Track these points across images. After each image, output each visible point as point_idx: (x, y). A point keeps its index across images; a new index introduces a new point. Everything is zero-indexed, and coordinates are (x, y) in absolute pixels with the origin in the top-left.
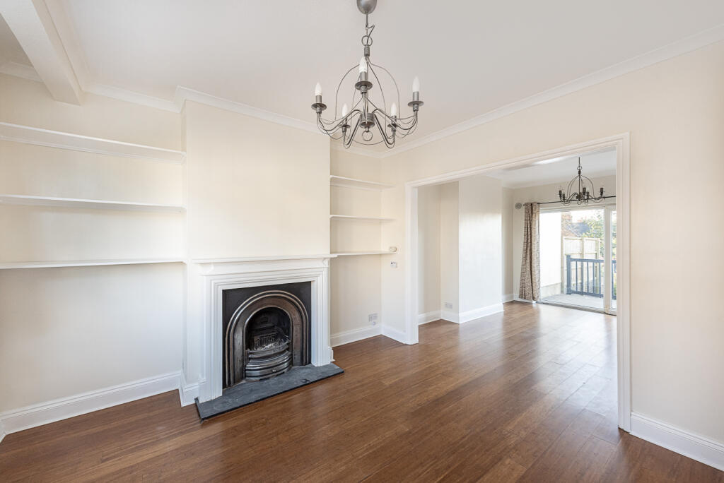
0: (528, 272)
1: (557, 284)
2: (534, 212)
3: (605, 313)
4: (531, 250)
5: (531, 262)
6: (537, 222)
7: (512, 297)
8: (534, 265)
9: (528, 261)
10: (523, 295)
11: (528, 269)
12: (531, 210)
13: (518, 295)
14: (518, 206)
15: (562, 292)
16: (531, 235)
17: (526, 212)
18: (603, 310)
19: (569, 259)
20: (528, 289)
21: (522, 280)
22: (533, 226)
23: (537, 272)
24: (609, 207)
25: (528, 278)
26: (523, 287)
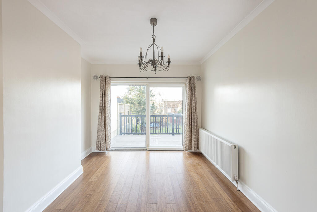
0: (103, 129)
1: (115, 130)
2: (107, 83)
3: (147, 150)
4: (105, 112)
5: (105, 121)
6: (109, 91)
7: (91, 150)
8: (107, 123)
9: (103, 121)
10: (98, 147)
11: (103, 127)
12: (105, 81)
13: (95, 147)
14: (95, 77)
15: (117, 134)
16: (105, 101)
17: (101, 83)
18: (145, 148)
19: (121, 116)
20: (103, 143)
21: (99, 136)
22: (106, 94)
23: (109, 129)
24: (149, 84)
25: (103, 134)
26: (99, 142)
